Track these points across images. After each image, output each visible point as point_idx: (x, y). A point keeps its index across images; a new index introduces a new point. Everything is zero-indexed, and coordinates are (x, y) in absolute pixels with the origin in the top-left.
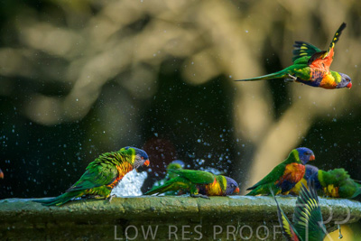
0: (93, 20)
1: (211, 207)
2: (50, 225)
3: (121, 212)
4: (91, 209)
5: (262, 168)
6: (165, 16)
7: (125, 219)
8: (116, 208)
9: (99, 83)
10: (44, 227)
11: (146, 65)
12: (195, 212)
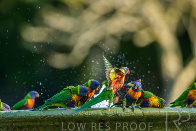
0: (85, 12)
1: (150, 113)
3: (101, 116)
4: (84, 115)
5: (177, 92)
6: (124, 9)
7: (102, 120)
8: (98, 114)
9: (88, 46)
10: (59, 124)
11: (113, 36)
12: (141, 116)
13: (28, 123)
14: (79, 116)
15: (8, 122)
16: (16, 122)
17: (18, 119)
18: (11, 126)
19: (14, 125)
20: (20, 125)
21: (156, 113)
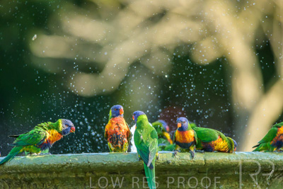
1: (215, 160)
2: (88, 174)
6: (178, 10)
10: (83, 176)
12: (202, 165)
13: (38, 174)
14: (113, 165)
15: (10, 173)
16: (22, 173)
17: (25, 169)
18: (15, 178)
19: (19, 178)
20: (27, 177)
21: (223, 160)
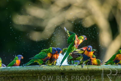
0: (52, 6)
2: (38, 74)
3: (62, 70)
4: (52, 69)
7: (63, 73)
8: (60, 69)
10: (36, 75)
11: (70, 21)
12: (86, 71)
13: (16, 75)
15: (4, 74)
16: (9, 74)
17: (11, 72)
18: (7, 76)
19: (8, 76)
20: (12, 76)
21: (96, 68)
